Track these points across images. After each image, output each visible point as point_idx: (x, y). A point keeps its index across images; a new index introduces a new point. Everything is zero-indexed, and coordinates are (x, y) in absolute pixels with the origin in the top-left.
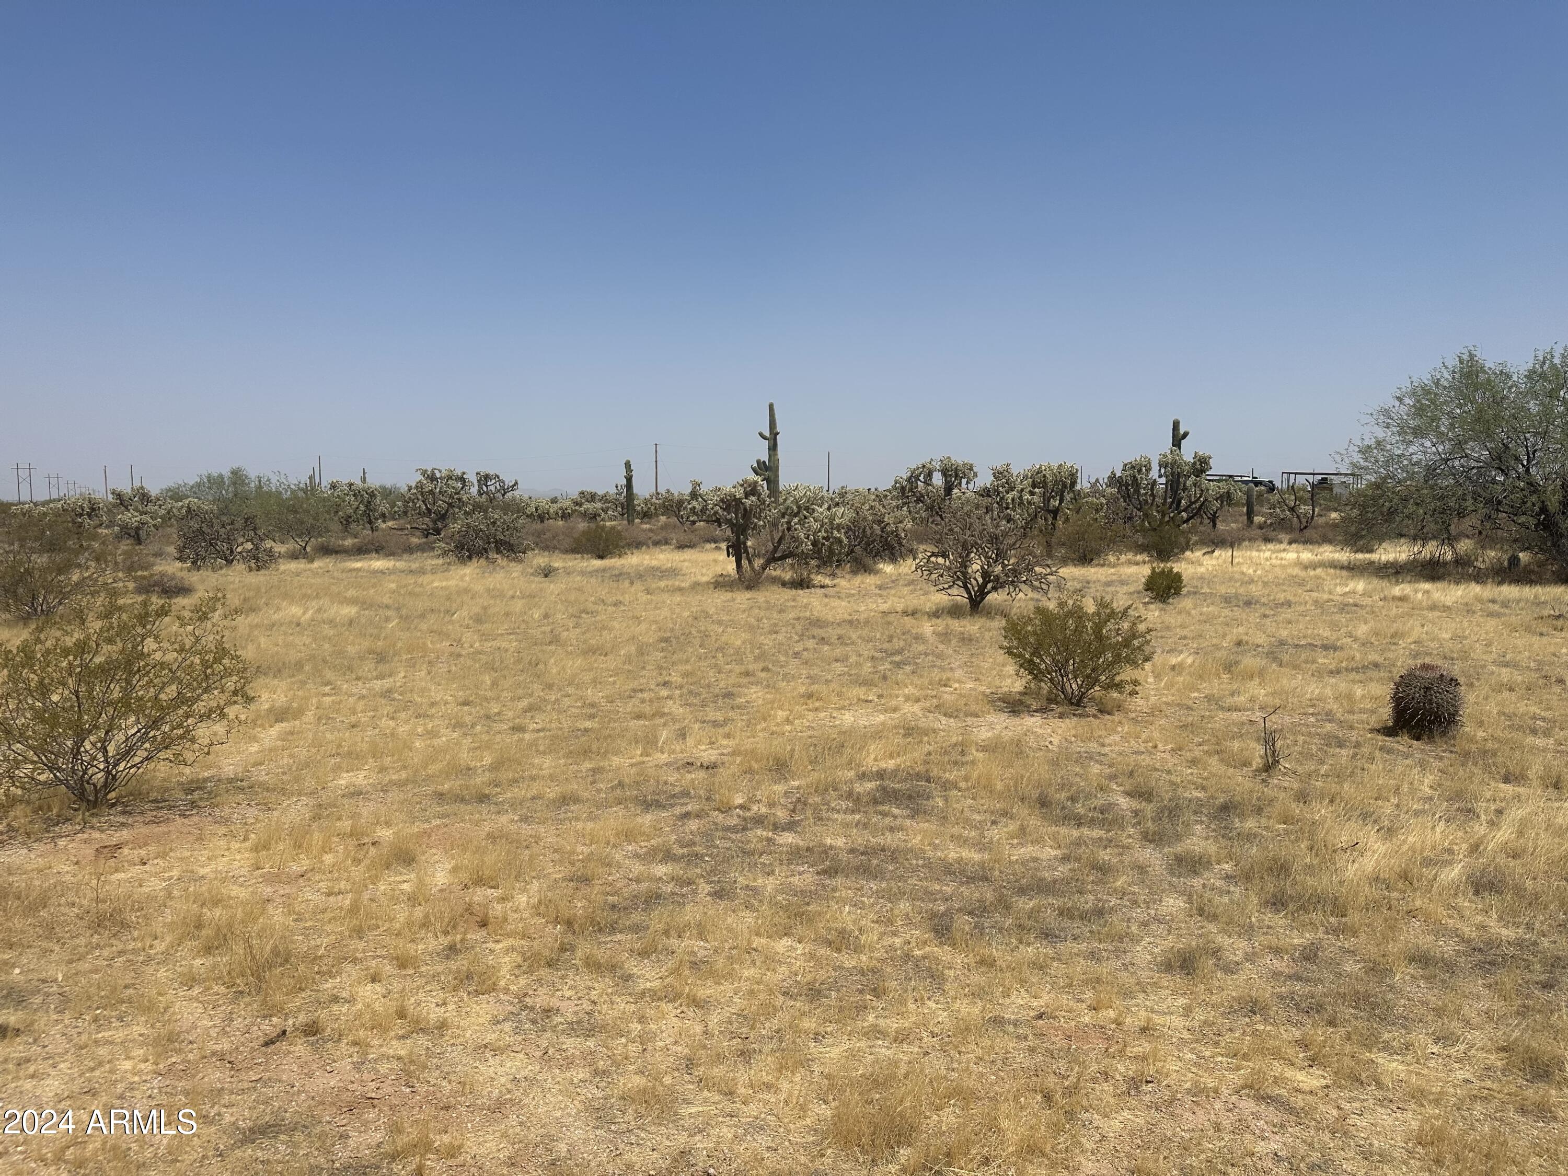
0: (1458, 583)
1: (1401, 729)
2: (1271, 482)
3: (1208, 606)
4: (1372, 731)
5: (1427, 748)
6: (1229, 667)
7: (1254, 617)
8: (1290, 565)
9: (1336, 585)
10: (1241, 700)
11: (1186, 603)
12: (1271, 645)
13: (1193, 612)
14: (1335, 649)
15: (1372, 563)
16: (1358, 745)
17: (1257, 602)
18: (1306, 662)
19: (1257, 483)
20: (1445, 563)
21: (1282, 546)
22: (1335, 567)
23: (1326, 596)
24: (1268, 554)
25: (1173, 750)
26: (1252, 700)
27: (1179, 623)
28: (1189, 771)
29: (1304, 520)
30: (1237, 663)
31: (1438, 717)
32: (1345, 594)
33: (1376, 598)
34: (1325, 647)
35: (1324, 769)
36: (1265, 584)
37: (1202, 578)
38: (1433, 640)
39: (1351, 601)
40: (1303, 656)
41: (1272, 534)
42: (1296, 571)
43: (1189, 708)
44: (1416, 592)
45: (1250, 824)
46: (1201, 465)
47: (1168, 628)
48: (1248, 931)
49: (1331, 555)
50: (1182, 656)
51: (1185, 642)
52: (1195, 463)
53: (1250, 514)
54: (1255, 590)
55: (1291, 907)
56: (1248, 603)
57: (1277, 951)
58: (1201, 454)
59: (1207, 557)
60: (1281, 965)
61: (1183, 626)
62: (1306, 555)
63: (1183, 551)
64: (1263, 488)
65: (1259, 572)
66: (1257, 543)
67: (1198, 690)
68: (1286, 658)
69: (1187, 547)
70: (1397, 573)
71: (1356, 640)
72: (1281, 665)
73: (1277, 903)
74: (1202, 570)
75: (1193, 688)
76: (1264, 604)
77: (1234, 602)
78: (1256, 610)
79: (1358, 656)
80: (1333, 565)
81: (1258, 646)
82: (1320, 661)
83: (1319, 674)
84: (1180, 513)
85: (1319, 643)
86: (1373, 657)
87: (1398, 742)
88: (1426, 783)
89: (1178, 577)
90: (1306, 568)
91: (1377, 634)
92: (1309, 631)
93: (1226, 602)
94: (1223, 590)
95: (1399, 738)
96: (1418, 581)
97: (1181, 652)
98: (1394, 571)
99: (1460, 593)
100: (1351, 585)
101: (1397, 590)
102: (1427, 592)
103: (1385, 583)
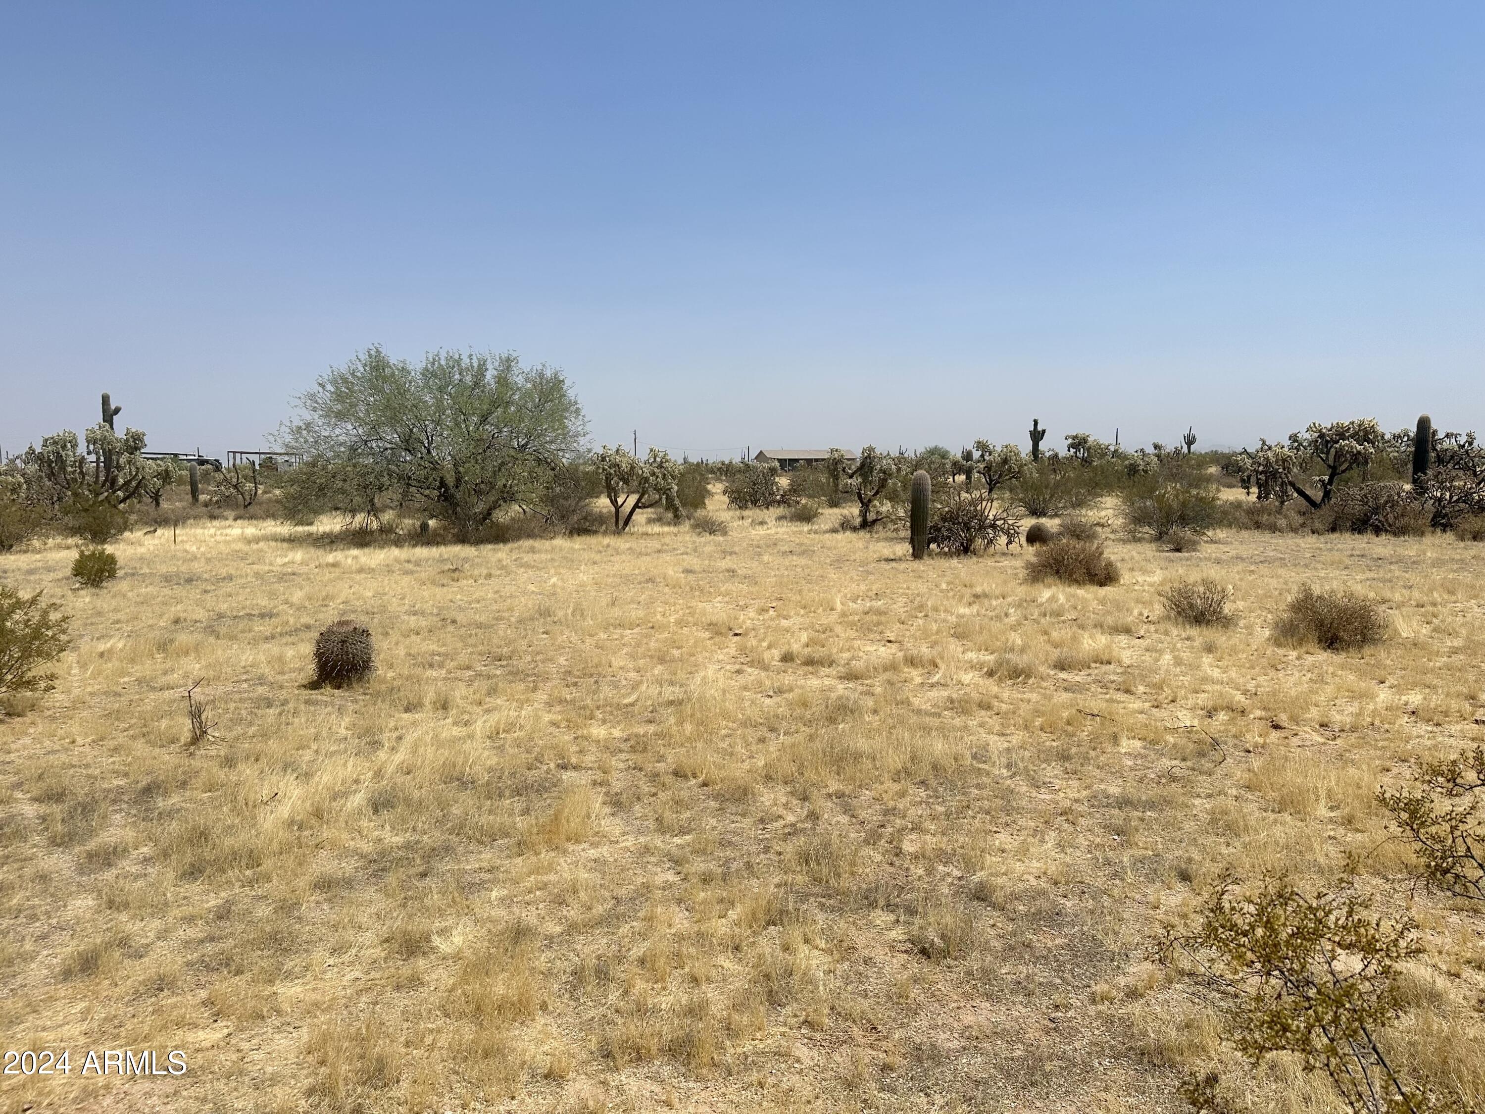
0: (382, 547)
1: (324, 681)
2: (217, 461)
3: (146, 587)
4: (299, 687)
5: (347, 694)
6: (163, 646)
7: (194, 593)
8: (234, 541)
9: (276, 557)
10: (175, 676)
11: (123, 586)
12: (209, 619)
13: (130, 594)
14: (271, 615)
15: (310, 535)
16: (285, 702)
17: (199, 578)
18: (243, 632)
19: (202, 462)
20: (372, 532)
21: (227, 523)
22: (277, 540)
23: (267, 568)
24: (212, 531)
25: (94, 742)
26: (186, 676)
27: (112, 607)
28: (111, 760)
29: (248, 498)
30: (171, 641)
31: (354, 666)
32: (284, 564)
33: (313, 566)
34: (262, 616)
35: (252, 730)
36: (208, 560)
37: (141, 558)
38: (358, 600)
39: (290, 570)
40: (241, 626)
41: (217, 512)
42: (240, 546)
43: (117, 694)
44: (346, 557)
45: (175, 799)
46: (135, 443)
47: (100, 614)
48: (162, 909)
49: (274, 529)
50: (111, 642)
51: (118, 626)
52: (127, 440)
53: (194, 493)
54: (198, 567)
55: (208, 871)
56: (189, 581)
57: (190, 920)
58: (133, 430)
59: (149, 536)
60: (194, 932)
61: (116, 610)
62: (251, 529)
63: (121, 531)
64: (209, 466)
65: (202, 549)
66: (202, 521)
67: (130, 674)
68: (223, 630)
69: (126, 526)
70: (332, 542)
71: (292, 606)
72: (218, 638)
73: (193, 872)
74: (141, 550)
75: (123, 673)
76: (206, 580)
77: (175, 580)
78: (197, 587)
79: (292, 621)
80: (276, 538)
81: (196, 622)
82: (256, 629)
83: (254, 642)
84: (114, 492)
85: (256, 612)
86: (305, 620)
87: (322, 694)
88: (342, 726)
89: (111, 560)
90: (249, 542)
91: (310, 599)
92: (248, 603)
93: (166, 581)
94: (163, 569)
95: (323, 690)
96: (349, 549)
97: (111, 637)
98: (329, 541)
99: (382, 556)
100: (291, 556)
101: (331, 558)
102: (355, 557)
103: (320, 552)
